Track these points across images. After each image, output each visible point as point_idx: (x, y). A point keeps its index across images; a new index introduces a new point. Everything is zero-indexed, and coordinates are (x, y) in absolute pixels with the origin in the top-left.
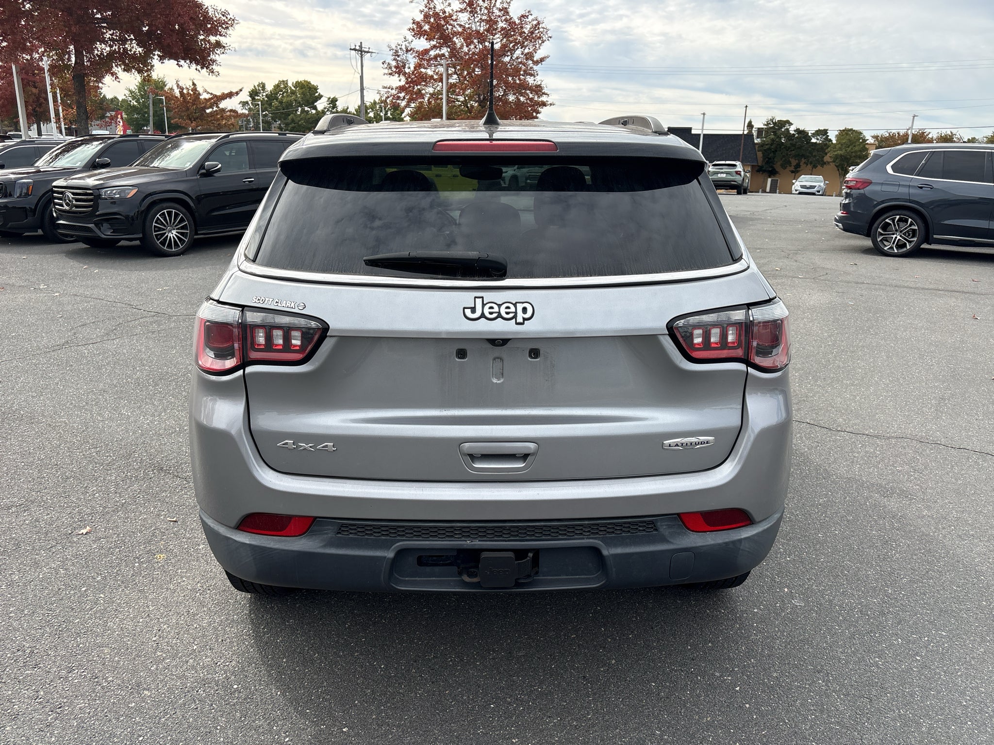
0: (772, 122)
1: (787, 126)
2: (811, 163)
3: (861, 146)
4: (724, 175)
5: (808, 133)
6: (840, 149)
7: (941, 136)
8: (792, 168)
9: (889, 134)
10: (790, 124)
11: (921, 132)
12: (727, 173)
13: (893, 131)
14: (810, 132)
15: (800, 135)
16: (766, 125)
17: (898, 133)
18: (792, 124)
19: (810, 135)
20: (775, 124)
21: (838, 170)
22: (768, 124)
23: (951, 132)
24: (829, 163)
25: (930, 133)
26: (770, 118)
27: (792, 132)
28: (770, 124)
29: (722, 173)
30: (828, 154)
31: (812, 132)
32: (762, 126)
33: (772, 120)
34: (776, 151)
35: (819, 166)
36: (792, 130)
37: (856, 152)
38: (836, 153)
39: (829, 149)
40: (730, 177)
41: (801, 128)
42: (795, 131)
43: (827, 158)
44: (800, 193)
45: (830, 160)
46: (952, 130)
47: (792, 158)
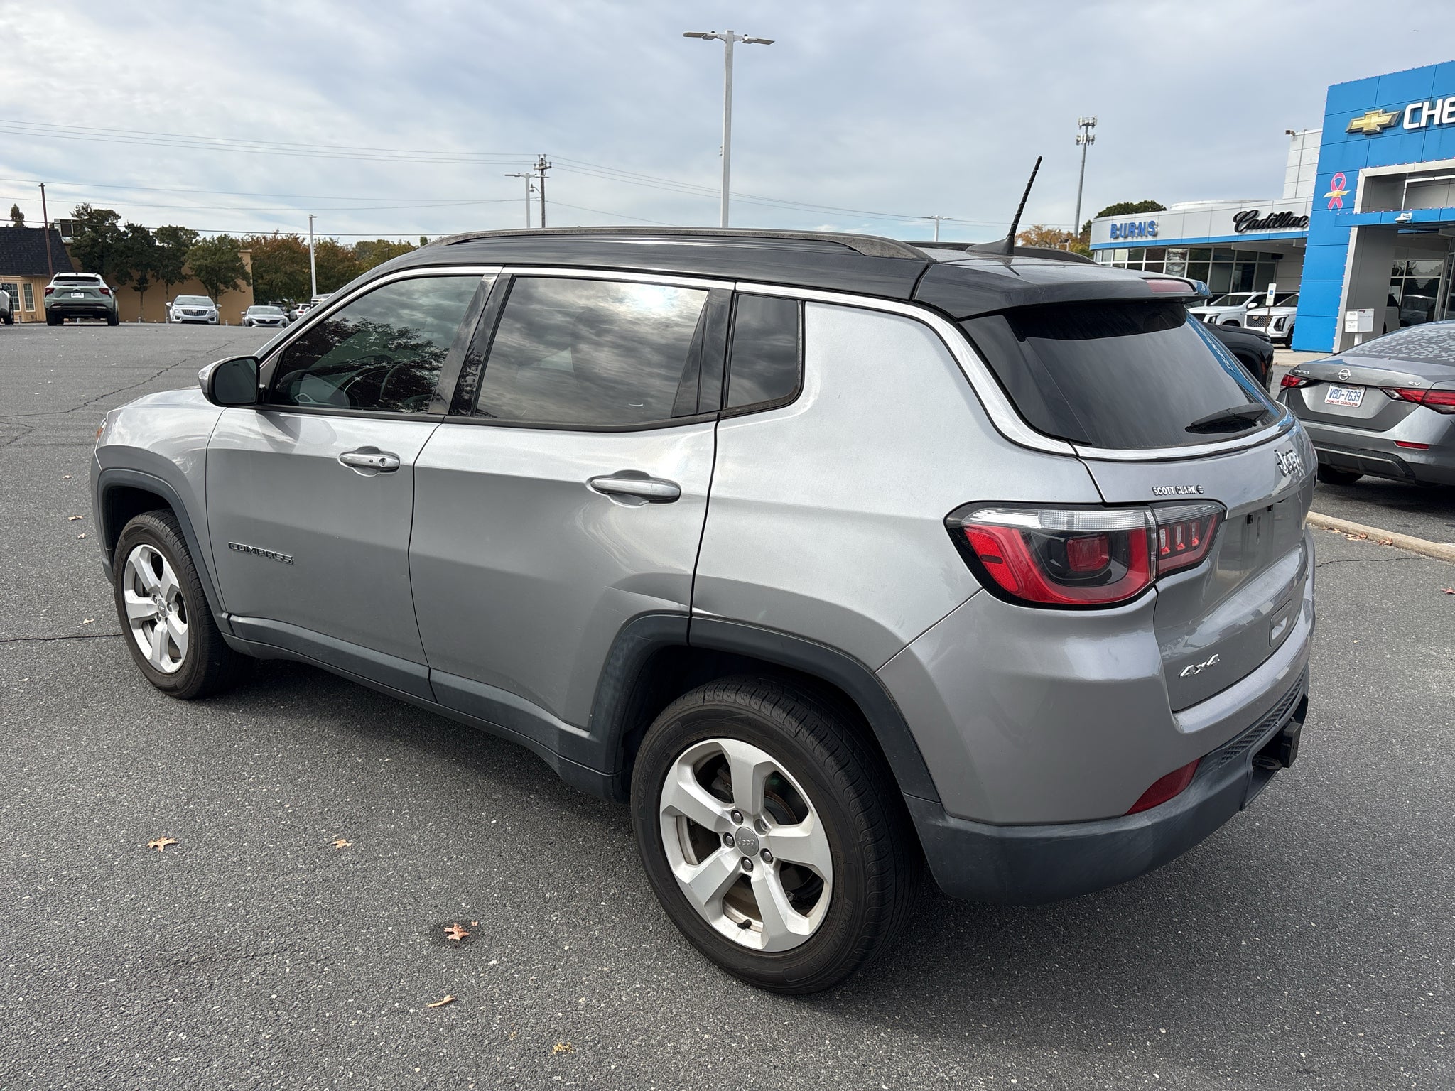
0: (86, 211)
1: (111, 220)
2: (163, 277)
3: (233, 254)
4: (82, 296)
5: (148, 232)
6: (203, 257)
7: (319, 243)
8: (135, 284)
9: (252, 239)
10: (117, 217)
11: (293, 237)
12: (85, 292)
13: (257, 235)
14: (150, 230)
15: (136, 234)
16: (76, 216)
17: (264, 238)
18: (120, 217)
19: (151, 234)
20: (91, 214)
21: (207, 287)
22: (79, 215)
23: (331, 239)
24: (189, 276)
25: (304, 239)
26: (81, 205)
27: (122, 229)
28: (82, 214)
29: (77, 291)
30: (186, 264)
31: (154, 230)
32: (71, 218)
33: (85, 209)
34: (102, 256)
35: (177, 282)
36: (121, 225)
37: (226, 262)
38: (198, 263)
39: (186, 257)
40: (91, 298)
41: (137, 223)
42: (126, 227)
43: (186, 270)
44: (185, 322)
45: (190, 273)
46: (331, 236)
47: (131, 267)
